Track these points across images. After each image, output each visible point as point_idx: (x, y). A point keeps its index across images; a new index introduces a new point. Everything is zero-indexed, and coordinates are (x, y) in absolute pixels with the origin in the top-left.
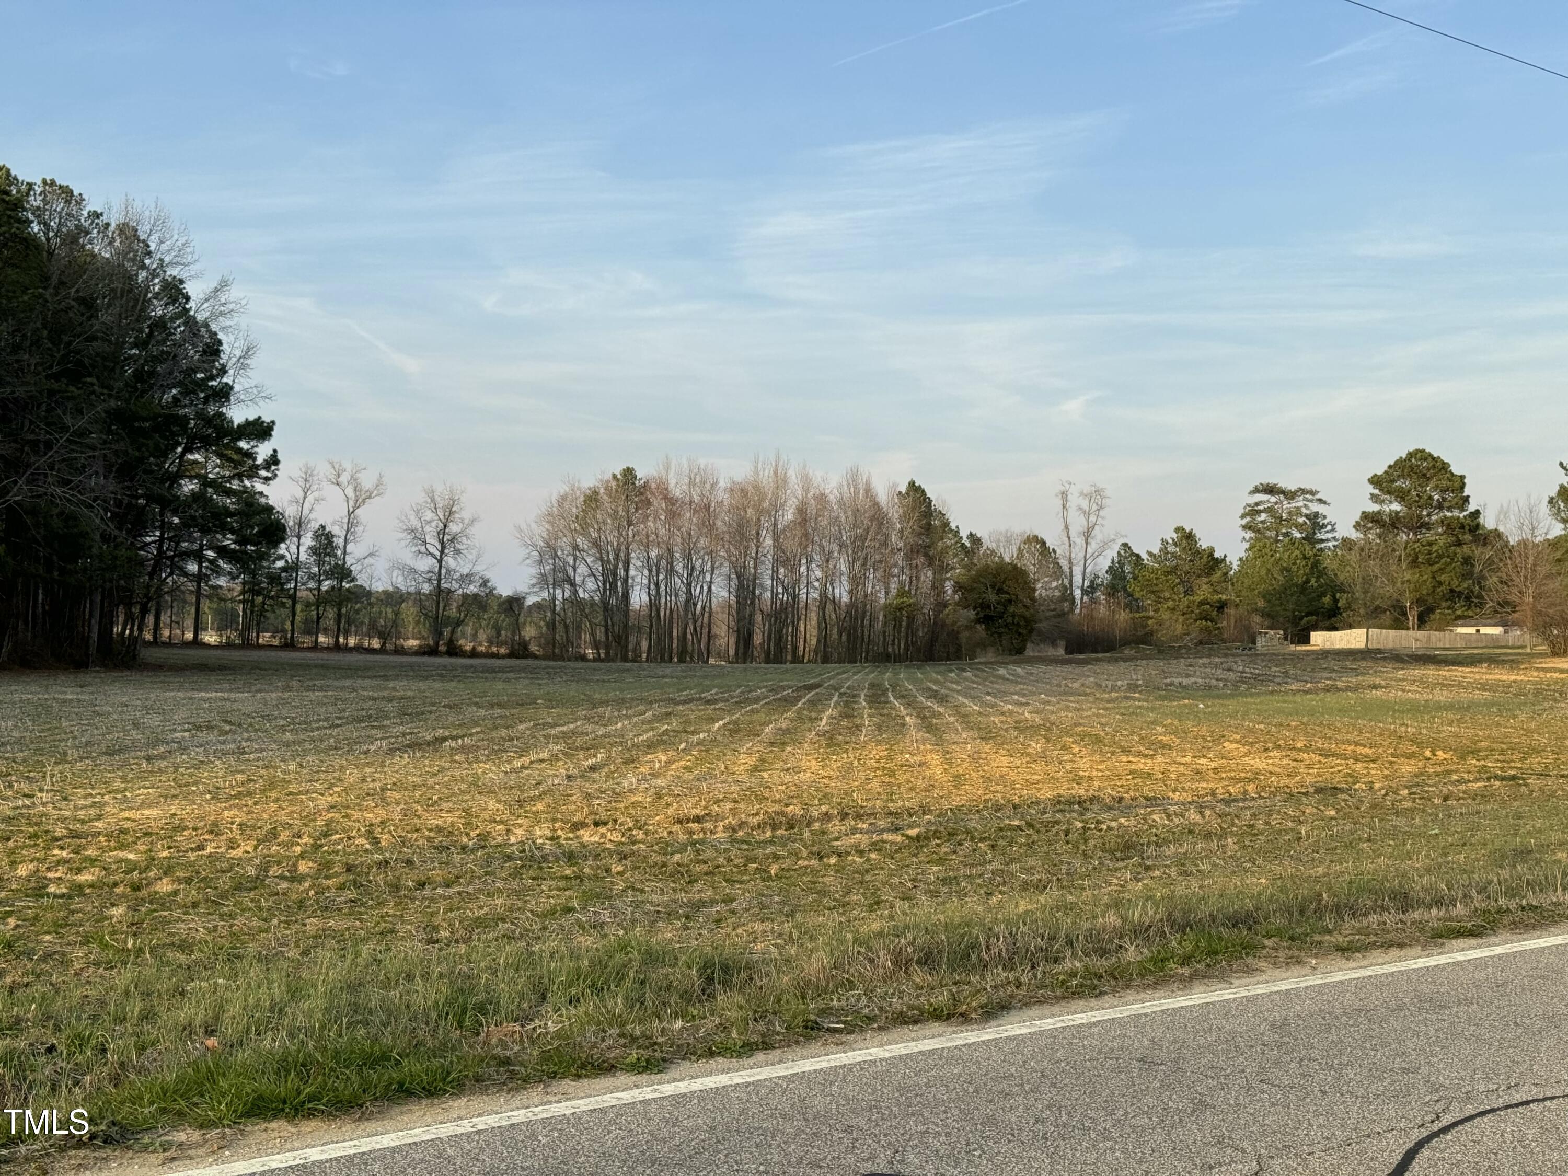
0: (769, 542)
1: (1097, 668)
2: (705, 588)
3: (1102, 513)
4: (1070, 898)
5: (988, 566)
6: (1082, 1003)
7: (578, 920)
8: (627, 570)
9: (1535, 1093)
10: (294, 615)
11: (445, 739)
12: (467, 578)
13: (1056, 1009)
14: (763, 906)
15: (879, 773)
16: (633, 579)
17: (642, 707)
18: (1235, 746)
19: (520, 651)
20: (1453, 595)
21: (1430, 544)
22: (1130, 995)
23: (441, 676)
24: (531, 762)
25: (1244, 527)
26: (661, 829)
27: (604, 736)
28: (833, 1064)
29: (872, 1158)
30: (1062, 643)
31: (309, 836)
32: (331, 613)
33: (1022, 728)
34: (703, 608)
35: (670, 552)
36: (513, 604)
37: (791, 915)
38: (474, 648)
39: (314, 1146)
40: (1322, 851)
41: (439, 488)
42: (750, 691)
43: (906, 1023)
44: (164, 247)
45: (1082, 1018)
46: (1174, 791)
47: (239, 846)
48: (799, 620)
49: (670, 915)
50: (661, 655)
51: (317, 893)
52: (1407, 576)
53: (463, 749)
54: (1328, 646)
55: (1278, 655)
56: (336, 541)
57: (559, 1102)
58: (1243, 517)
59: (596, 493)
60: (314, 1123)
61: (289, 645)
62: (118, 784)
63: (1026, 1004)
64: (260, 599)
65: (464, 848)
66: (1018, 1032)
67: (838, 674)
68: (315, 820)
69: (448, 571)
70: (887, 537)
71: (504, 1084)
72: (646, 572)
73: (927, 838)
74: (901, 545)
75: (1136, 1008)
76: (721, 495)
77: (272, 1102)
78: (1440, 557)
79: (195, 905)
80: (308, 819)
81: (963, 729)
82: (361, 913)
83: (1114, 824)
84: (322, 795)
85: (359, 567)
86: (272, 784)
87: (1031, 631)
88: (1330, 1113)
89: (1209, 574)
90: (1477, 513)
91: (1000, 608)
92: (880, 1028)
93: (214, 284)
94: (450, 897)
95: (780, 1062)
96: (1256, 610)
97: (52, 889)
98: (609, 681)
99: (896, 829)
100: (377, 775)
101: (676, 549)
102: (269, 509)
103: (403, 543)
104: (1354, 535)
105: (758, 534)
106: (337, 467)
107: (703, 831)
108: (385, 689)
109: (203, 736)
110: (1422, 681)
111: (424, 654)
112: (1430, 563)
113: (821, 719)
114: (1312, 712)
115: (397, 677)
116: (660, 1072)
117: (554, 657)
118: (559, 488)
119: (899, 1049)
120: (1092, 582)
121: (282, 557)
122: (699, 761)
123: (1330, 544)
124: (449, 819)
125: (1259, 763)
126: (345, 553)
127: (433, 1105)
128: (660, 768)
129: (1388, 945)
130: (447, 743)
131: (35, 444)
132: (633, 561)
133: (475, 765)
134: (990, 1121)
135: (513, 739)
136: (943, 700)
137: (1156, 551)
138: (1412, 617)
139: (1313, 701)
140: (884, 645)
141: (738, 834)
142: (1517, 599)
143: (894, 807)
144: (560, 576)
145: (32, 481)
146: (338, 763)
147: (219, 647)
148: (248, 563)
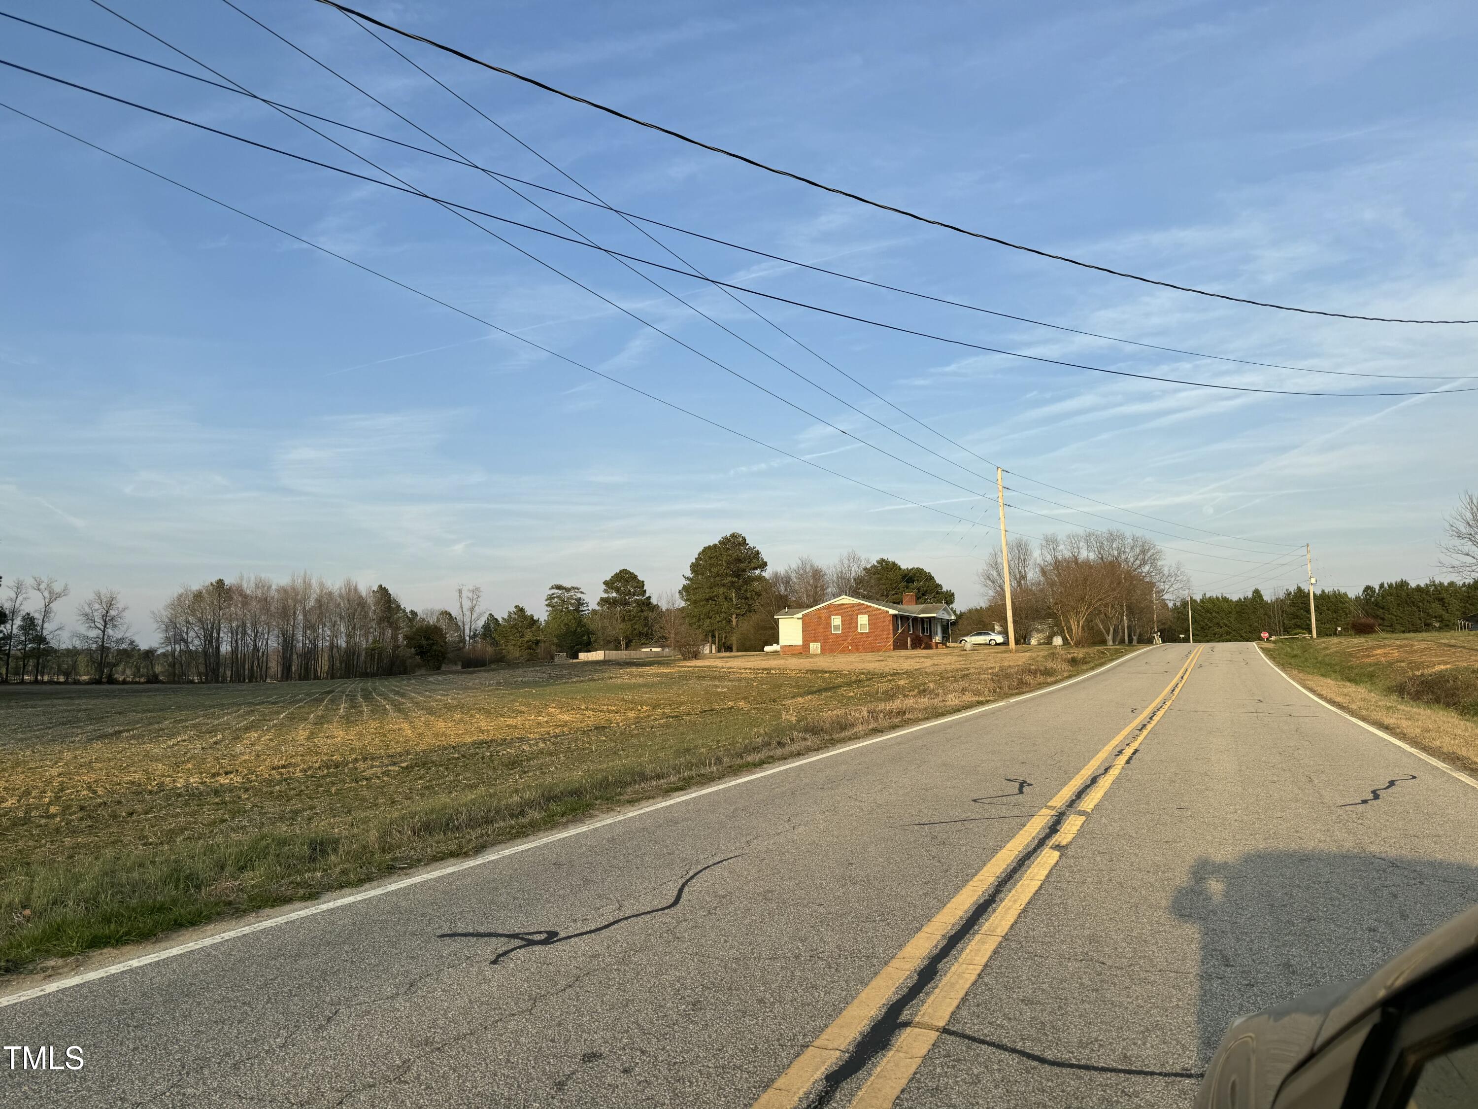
0: (301, 617)
1: (480, 675)
2: (265, 642)
3: (479, 599)
4: (492, 791)
5: (422, 627)
6: (519, 840)
7: (230, 826)
8: (218, 634)
9: (723, 857)
10: (8, 664)
11: (121, 732)
12: (122, 640)
13: (508, 845)
14: (332, 810)
15: (377, 735)
16: (222, 638)
17: (235, 708)
18: (553, 710)
19: (153, 679)
20: (641, 634)
21: (630, 611)
22: (541, 834)
23: (106, 696)
24: (178, 742)
25: (547, 605)
26: (263, 770)
27: (218, 725)
28: (406, 885)
29: (440, 927)
30: (460, 663)
31: (52, 792)
32: (31, 662)
33: (448, 707)
34: (263, 653)
35: (244, 624)
36: (149, 654)
37: (349, 812)
38: (124, 679)
39: (133, 959)
40: (603, 756)
41: (104, 591)
42: (295, 696)
43: (437, 860)
45: (521, 848)
46: (530, 734)
47: (7, 801)
48: (318, 657)
49: (282, 819)
50: (238, 678)
51: (67, 824)
52: (621, 626)
53: (133, 737)
54: (586, 659)
55: (565, 665)
56: (37, 622)
57: (266, 920)
58: (546, 600)
59: (200, 593)
60: (128, 948)
61: (3, 682)
63: (494, 844)
65: (151, 792)
66: (494, 858)
67: (342, 684)
68: (51, 782)
69: (109, 637)
70: (367, 613)
71: (233, 915)
72: (230, 635)
73: (412, 767)
74: (374, 617)
75: (545, 840)
76: (273, 593)
77: (103, 938)
78: (634, 617)
80: (48, 782)
81: (418, 710)
82: (97, 833)
83: (505, 752)
84: (52, 768)
85: (51, 636)
86: (17, 764)
87: (444, 658)
88: (643, 877)
89: (531, 628)
90: (650, 597)
91: (428, 647)
92: (425, 864)
94: (149, 820)
95: (378, 887)
96: (553, 644)
98: (211, 694)
99: (395, 764)
100: (84, 755)
101: (247, 622)
103: (80, 622)
104: (597, 608)
105: (295, 613)
106: (38, 580)
107: (289, 772)
108: (73, 704)
110: (631, 674)
111: (92, 683)
112: (630, 620)
113: (340, 709)
114: (585, 691)
115: (79, 697)
116: (317, 899)
117: (174, 682)
118: (178, 590)
119: (437, 874)
120: (475, 633)
121: (2, 631)
122: (276, 736)
123: (586, 612)
124: (138, 776)
125: (566, 717)
126: (42, 628)
127: (195, 930)
128: (255, 740)
129: (648, 798)
130: (124, 734)
132: (222, 629)
133: (144, 746)
134: (492, 902)
135: (163, 730)
136: (403, 695)
137: (506, 617)
138: (623, 645)
139: (585, 686)
140: (366, 668)
141: (309, 773)
142: (667, 635)
143: (390, 752)
144: (178, 638)
146: (57, 749)
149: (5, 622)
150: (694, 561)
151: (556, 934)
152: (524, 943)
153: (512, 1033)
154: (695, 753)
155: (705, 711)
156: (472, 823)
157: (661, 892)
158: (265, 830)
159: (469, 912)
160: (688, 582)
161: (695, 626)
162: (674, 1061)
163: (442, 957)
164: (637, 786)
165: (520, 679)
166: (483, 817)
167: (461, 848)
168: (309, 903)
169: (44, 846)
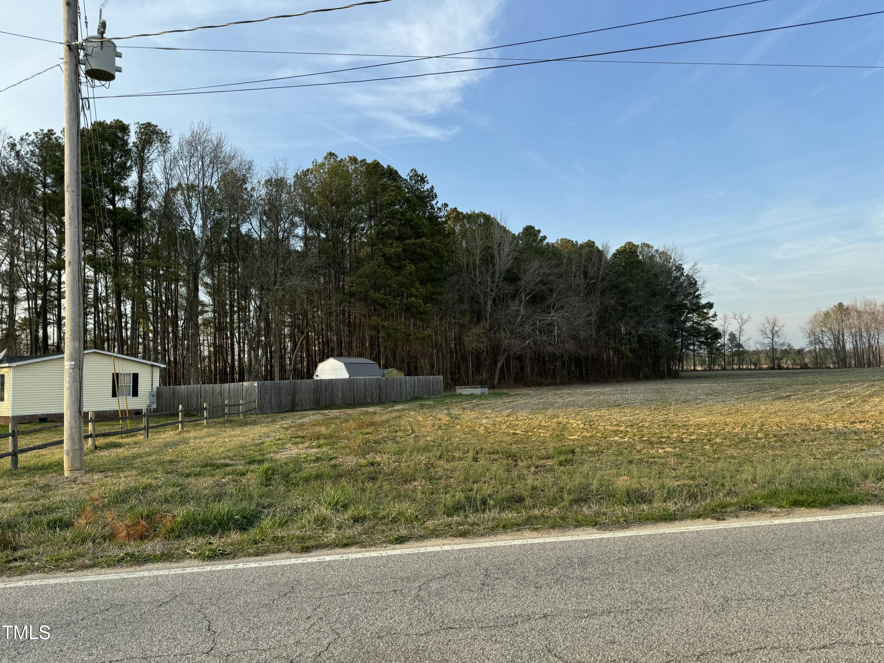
2: (876, 341)
7: (867, 453)
8: (843, 337)
10: (725, 360)
11: (790, 396)
12: (783, 344)
16: (846, 340)
17: (861, 383)
19: (805, 367)
23: (779, 376)
24: (826, 402)
27: (851, 393)
31: (757, 426)
32: (736, 358)
34: (876, 348)
35: (860, 330)
36: (800, 352)
38: (787, 367)
41: (770, 317)
44: (676, 256)
47: (736, 429)
50: (860, 364)
51: (768, 443)
53: (798, 399)
56: (737, 336)
59: (828, 312)
61: (724, 369)
62: (690, 411)
64: (713, 356)
65: (813, 430)
69: (776, 342)
72: (851, 337)
76: (879, 308)
77: (800, 502)
79: (730, 446)
80: (755, 421)
82: (786, 450)
84: (755, 414)
85: (745, 344)
86: (737, 411)
93: (691, 265)
94: (815, 445)
98: (843, 375)
100: (771, 408)
101: (862, 328)
102: (716, 329)
103: (759, 335)
106: (735, 314)
108: (761, 381)
109: (710, 397)
111: (770, 369)
115: (764, 377)
117: (818, 368)
118: (812, 313)
121: (719, 343)
124: (804, 421)
126: (740, 340)
128: (878, 403)
130: (792, 397)
132: (845, 334)
133: (805, 404)
135: (815, 395)
144: (818, 341)
145: (644, 327)
146: (756, 404)
147: (702, 371)
148: (709, 345)
149: (721, 338)
169: (758, 453)
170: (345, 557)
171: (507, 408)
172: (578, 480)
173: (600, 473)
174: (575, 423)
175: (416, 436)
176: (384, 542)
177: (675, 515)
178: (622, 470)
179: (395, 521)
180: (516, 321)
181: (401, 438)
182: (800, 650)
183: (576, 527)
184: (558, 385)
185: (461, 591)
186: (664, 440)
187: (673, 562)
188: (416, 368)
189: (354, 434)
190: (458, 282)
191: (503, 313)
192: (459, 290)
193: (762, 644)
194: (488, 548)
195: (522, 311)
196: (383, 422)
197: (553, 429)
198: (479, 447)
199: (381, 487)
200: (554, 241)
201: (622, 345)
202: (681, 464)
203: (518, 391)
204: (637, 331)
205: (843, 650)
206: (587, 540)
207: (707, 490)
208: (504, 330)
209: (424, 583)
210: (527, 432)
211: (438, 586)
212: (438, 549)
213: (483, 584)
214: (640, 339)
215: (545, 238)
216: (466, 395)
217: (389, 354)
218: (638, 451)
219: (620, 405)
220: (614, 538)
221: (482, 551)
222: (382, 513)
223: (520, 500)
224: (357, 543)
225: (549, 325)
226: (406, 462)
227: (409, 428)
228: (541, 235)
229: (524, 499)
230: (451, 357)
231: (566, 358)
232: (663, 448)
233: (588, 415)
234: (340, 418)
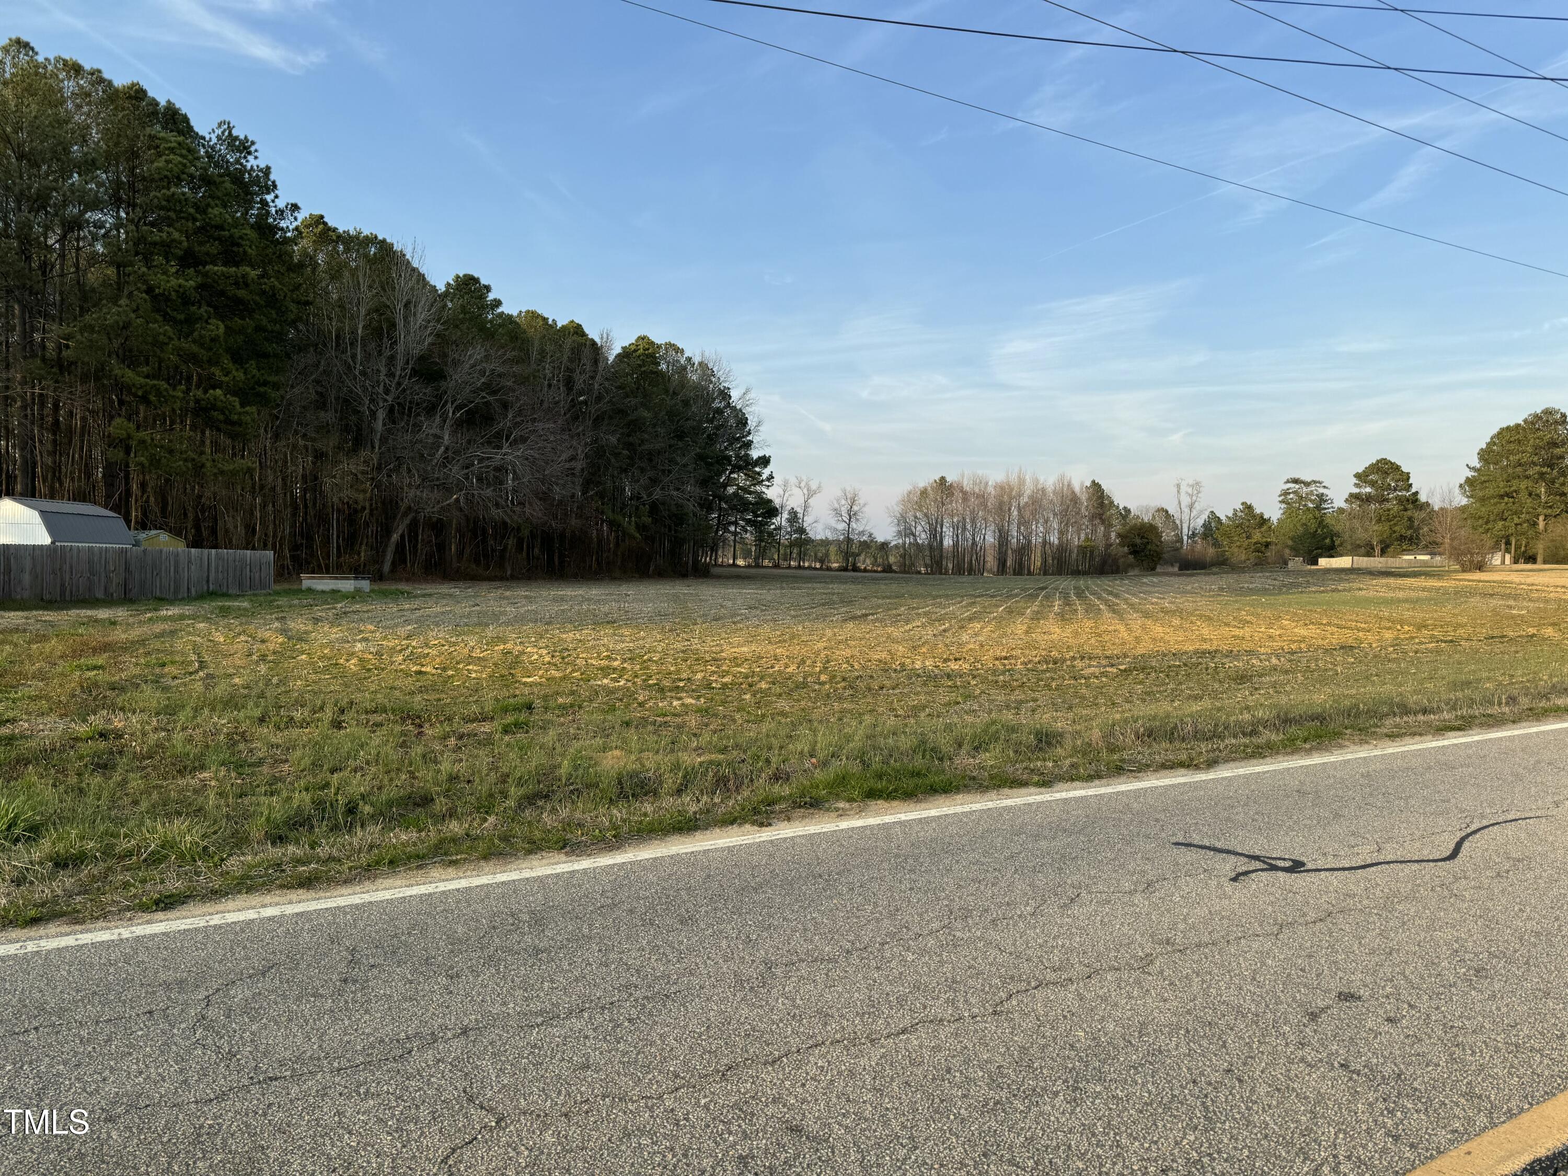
0: (1016, 513)
1: (1199, 578)
2: (982, 537)
3: (1199, 495)
4: (1218, 704)
5: (1135, 524)
6: (1255, 761)
7: (963, 708)
8: (942, 528)
9: (1518, 815)
10: (779, 551)
11: (867, 615)
12: (862, 533)
13: (1243, 764)
14: (1054, 704)
15: (1093, 635)
16: (945, 533)
17: (959, 599)
18: (1288, 622)
19: (888, 569)
20: (1402, 538)
21: (1389, 510)
22: (1280, 758)
23: (853, 582)
24: (913, 627)
25: (1280, 502)
26: (987, 659)
27: (945, 614)
29: (1174, 835)
30: (1178, 565)
31: (821, 662)
32: (796, 550)
33: (1166, 611)
34: (981, 547)
35: (964, 519)
36: (884, 546)
37: (1070, 708)
38: (865, 568)
39: (901, 813)
40: (1352, 681)
41: (848, 489)
42: (1011, 591)
43: (1167, 769)
44: (721, 372)
46: (1261, 647)
47: (790, 667)
48: (1031, 553)
49: (1008, 707)
50: (959, 570)
51: (834, 691)
52: (1375, 528)
53: (877, 620)
54: (1328, 566)
55: (1301, 571)
56: (799, 515)
57: (1006, 799)
58: (1280, 496)
59: (926, 490)
60: (895, 803)
61: (776, 566)
62: (724, 635)
63: (1227, 760)
64: (763, 544)
65: (895, 670)
67: (1055, 581)
69: (853, 530)
70: (1080, 510)
72: (952, 529)
73: (1130, 671)
74: (1087, 513)
75: (1285, 765)
76: (990, 489)
77: (877, 791)
78: (1395, 517)
79: (780, 695)
80: (817, 654)
81: (1132, 612)
82: (857, 701)
83: (1231, 665)
84: (818, 642)
85: (810, 528)
86: (793, 637)
87: (1160, 558)
88: (1408, 822)
89: (1260, 527)
90: (1417, 493)
91: (1143, 546)
92: (1154, 770)
93: (743, 391)
94: (897, 695)
95: (1108, 785)
96: (1287, 547)
97: (714, 685)
98: (937, 585)
99: (1112, 666)
100: (841, 633)
101: (967, 517)
102: (770, 501)
103: (831, 516)
104: (1343, 505)
105: (1010, 509)
106: (799, 479)
107: (1011, 664)
109: (754, 612)
110: (1387, 586)
111: (841, 570)
112: (1389, 520)
113: (1054, 606)
114: (1328, 603)
115: (832, 582)
116: (1050, 787)
117: (905, 572)
118: (908, 487)
119: (1167, 782)
120: (1193, 532)
121: (774, 523)
122: (997, 628)
123: (1330, 510)
124: (884, 655)
125: (1303, 632)
126: (803, 521)
127: (948, 797)
128: (978, 631)
129: (1414, 734)
130: (870, 617)
131: (663, 471)
132: (945, 524)
133: (886, 629)
134: (1228, 819)
135: (900, 615)
136: (1117, 596)
137: (1230, 515)
138: (1377, 550)
139: (1327, 596)
140: (1078, 566)
141: (1029, 666)
142: (1439, 540)
143: (1108, 653)
144: (908, 532)
145: (662, 489)
146: (821, 626)
147: (745, 567)
148: (759, 527)
149: (776, 516)
150: (1484, 446)
151: (1303, 864)
152: (1266, 866)
153: (1257, 952)
154: (1477, 688)
155: (1493, 637)
156: (1199, 735)
157: (1433, 842)
158: (993, 715)
159: (1204, 825)
160: (1473, 474)
161: (1481, 530)
162: (1451, 1024)
163: (1178, 864)
164: (1398, 719)
165: (1246, 585)
166: (1209, 731)
167: (1192, 760)
168: (1043, 790)
169: (820, 707)
170: (31, 947)
171: (407, 622)
172: (537, 759)
173: (577, 745)
174: (537, 653)
175: (209, 676)
176: (128, 909)
177: (696, 820)
178: (614, 740)
179: (155, 860)
180: (433, 455)
181: (174, 678)
182: (872, 1041)
183: (530, 852)
184: (507, 579)
185: (299, 999)
186: (682, 684)
187: (690, 905)
188: (214, 531)
189: (59, 669)
190: (317, 365)
191: (408, 437)
192: (318, 382)
193: (819, 1038)
194: (357, 907)
195: (446, 437)
196: (132, 642)
197: (496, 664)
198: (346, 700)
199: (124, 783)
200: (515, 313)
201: (624, 516)
202: (707, 725)
203: (430, 589)
204: (650, 495)
205: (928, 1033)
206: (548, 876)
207: (744, 770)
208: (409, 471)
209: (218, 990)
210: (444, 669)
211: (248, 993)
212: (251, 915)
213: (345, 981)
214: (654, 508)
215: (498, 303)
216: (323, 592)
217: (152, 499)
218: (641, 705)
219: (615, 622)
220: (594, 869)
221: (345, 913)
222: (124, 845)
223: (426, 800)
224: (63, 914)
225: (497, 469)
226: (184, 729)
227: (193, 657)
228: (491, 296)
229: (432, 800)
230: (294, 515)
231: (526, 533)
232: (680, 699)
233: (560, 639)
234: (25, 631)
